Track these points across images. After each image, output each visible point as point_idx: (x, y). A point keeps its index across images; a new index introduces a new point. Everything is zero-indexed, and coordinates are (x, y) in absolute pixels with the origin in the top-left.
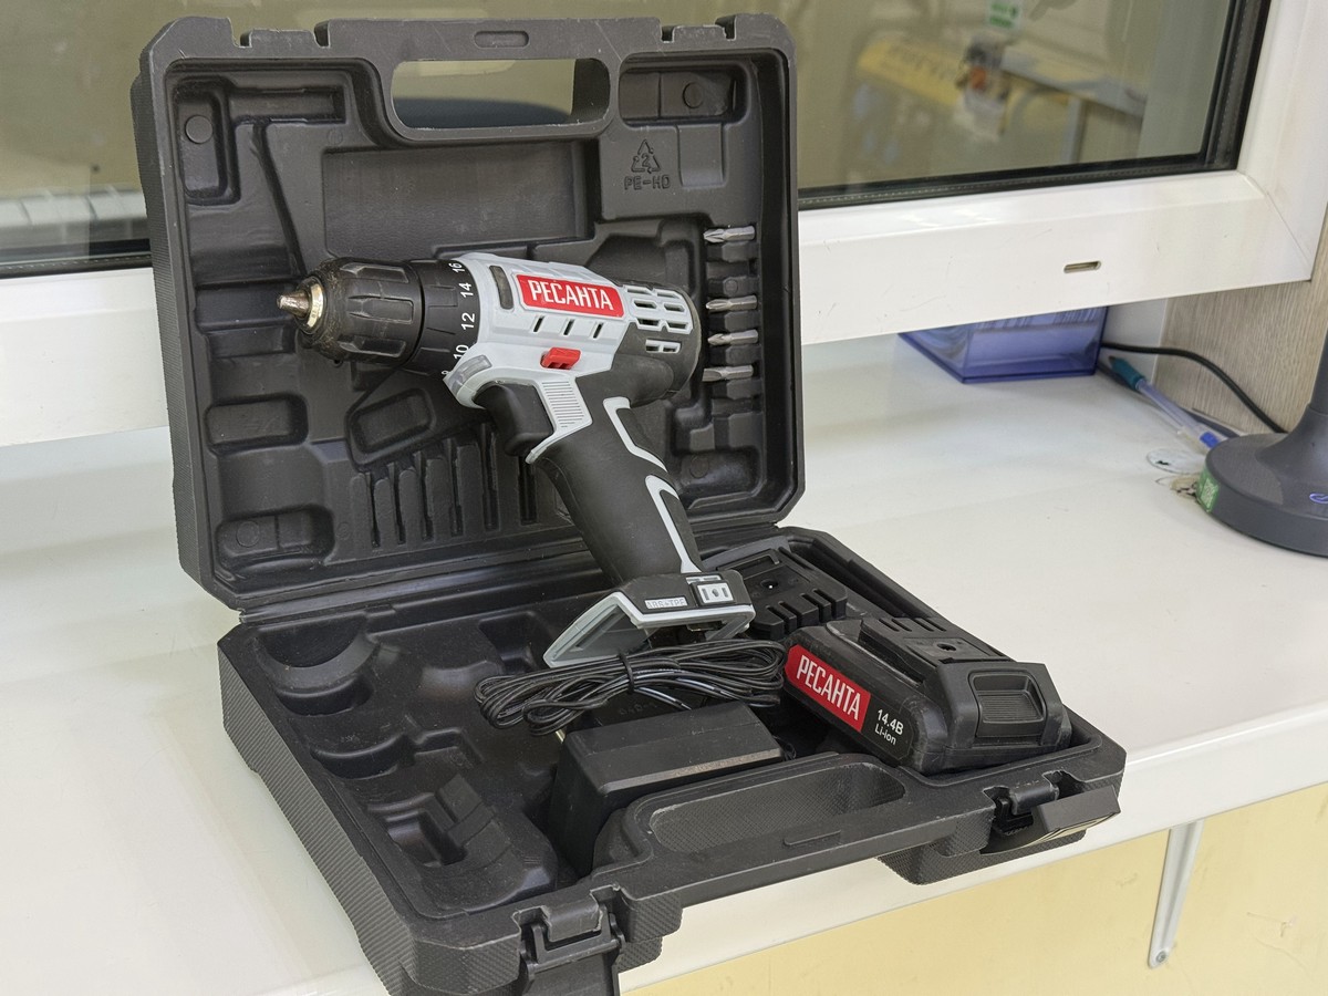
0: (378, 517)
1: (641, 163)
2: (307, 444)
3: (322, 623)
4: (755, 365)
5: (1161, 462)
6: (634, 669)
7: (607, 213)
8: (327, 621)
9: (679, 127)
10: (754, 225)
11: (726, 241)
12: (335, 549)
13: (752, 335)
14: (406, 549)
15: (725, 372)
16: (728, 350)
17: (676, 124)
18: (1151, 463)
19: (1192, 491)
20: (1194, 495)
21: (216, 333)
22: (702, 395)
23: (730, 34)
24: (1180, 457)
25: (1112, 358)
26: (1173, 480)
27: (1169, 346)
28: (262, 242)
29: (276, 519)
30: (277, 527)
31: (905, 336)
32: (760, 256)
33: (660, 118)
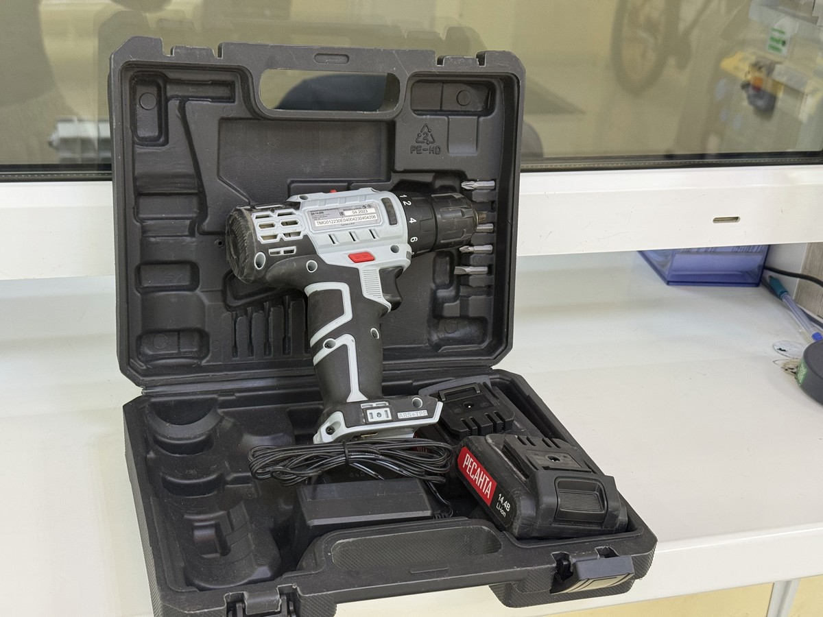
0: (237, 339)
1: (422, 138)
2: (198, 291)
3: (190, 400)
4: (490, 267)
5: (780, 349)
6: (349, 452)
7: (399, 166)
8: (193, 399)
9: (450, 117)
10: (494, 180)
11: (476, 189)
12: (209, 356)
13: (488, 248)
14: (254, 360)
15: (468, 270)
16: (472, 256)
17: (447, 115)
18: (774, 349)
19: (794, 371)
20: (795, 373)
21: (149, 222)
22: (455, 282)
23: (482, 63)
24: (795, 347)
25: (771, 277)
26: (783, 362)
27: (805, 273)
28: (180, 170)
29: (179, 334)
30: (179, 338)
31: (642, 253)
32: (497, 200)
33: (441, 110)
